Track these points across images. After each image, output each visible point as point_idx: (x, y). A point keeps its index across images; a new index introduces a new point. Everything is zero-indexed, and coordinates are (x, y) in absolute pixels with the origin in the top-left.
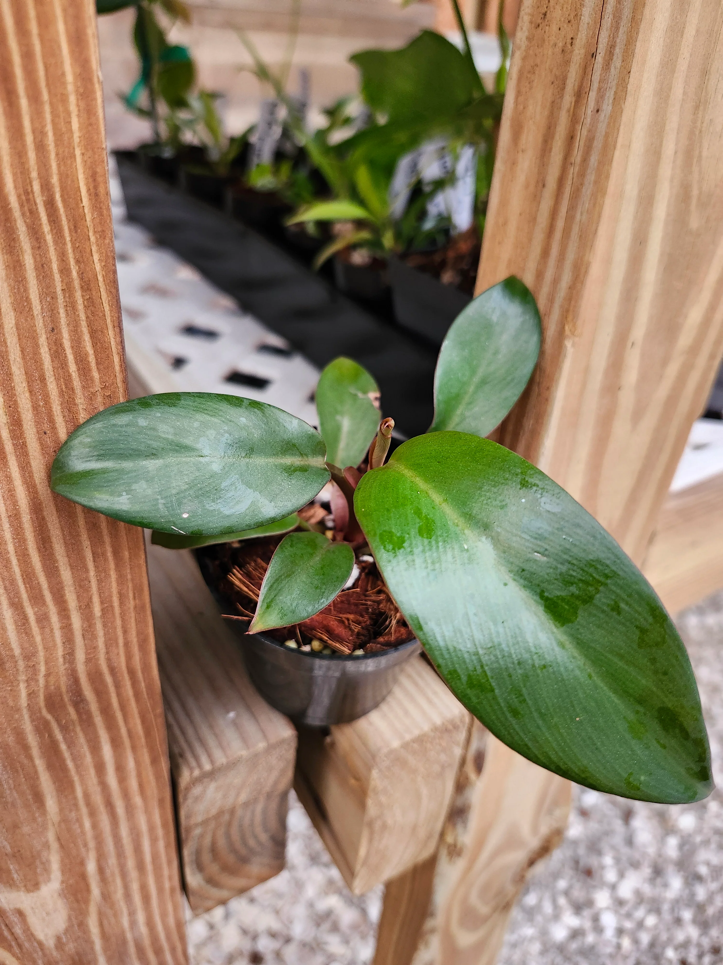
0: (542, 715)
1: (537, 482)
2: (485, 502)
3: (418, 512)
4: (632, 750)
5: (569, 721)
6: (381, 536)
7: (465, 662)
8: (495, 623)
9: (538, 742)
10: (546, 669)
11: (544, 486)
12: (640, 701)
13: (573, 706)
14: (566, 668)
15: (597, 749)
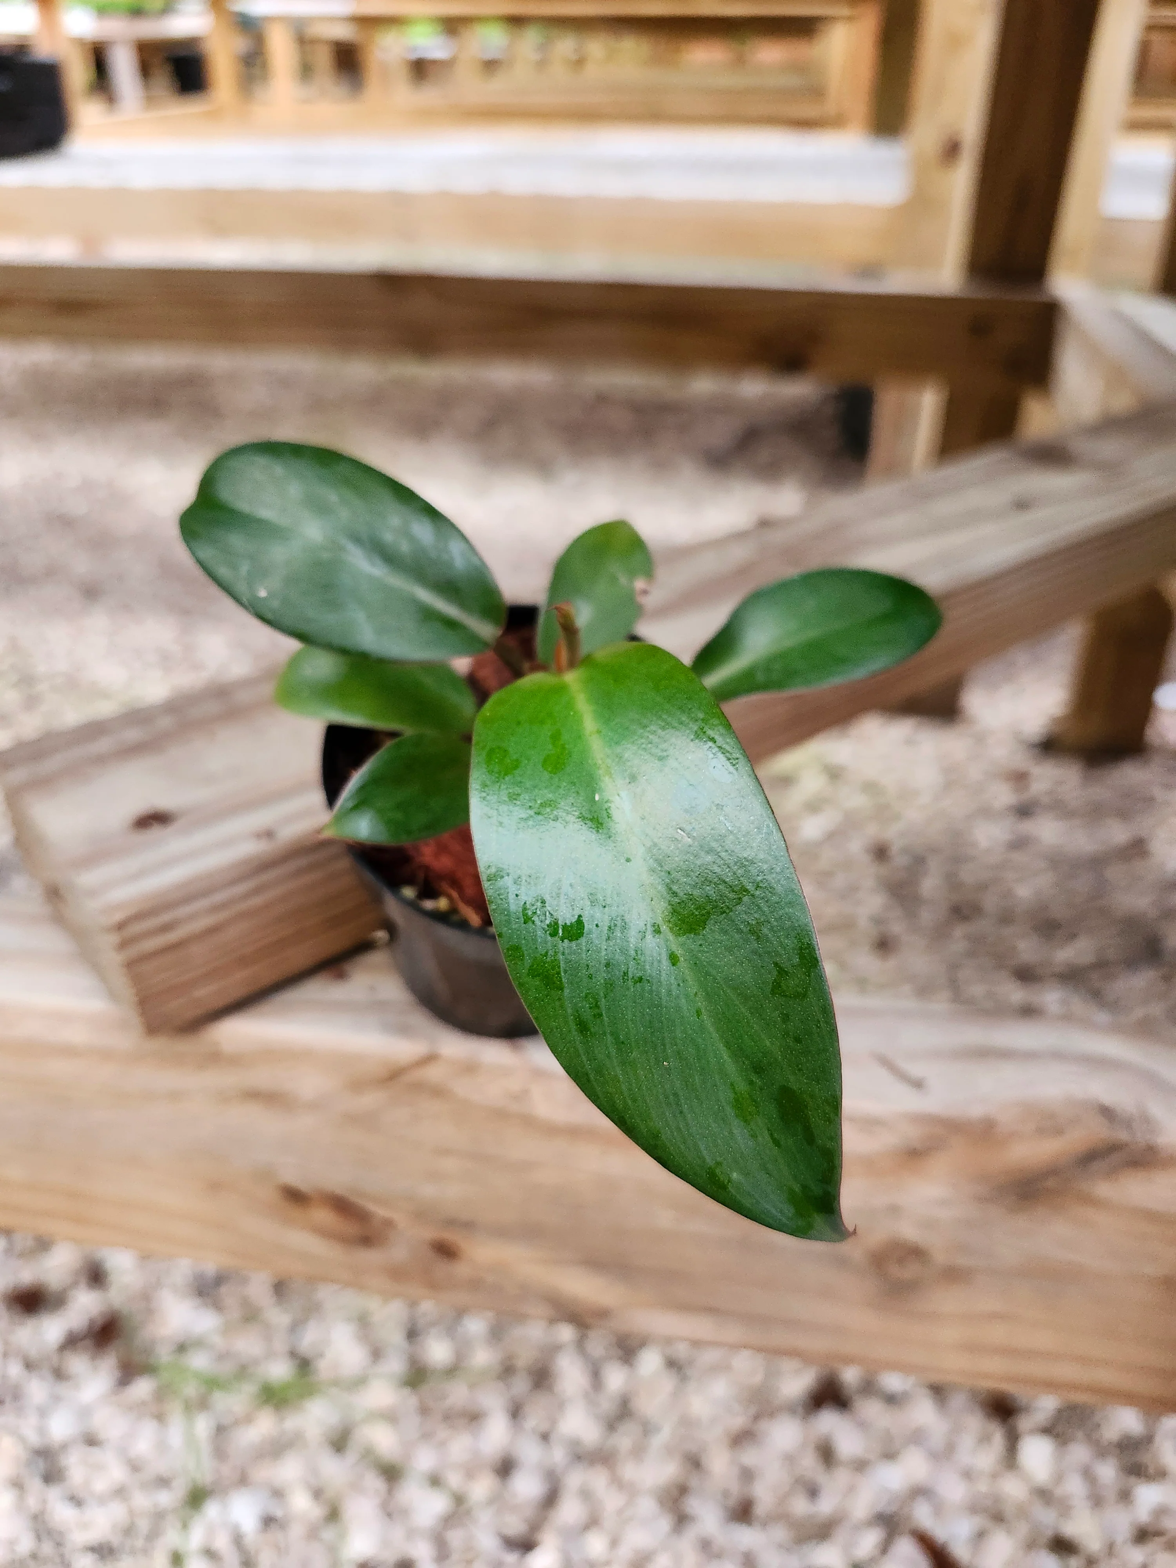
0: (620, 1044)
1: (716, 737)
2: (644, 746)
3: (555, 737)
4: (731, 1133)
5: (652, 1061)
6: (491, 752)
7: (535, 940)
8: (593, 903)
9: (602, 1076)
10: (641, 984)
11: (723, 745)
12: (758, 1069)
13: (664, 1045)
14: (669, 992)
15: (681, 1112)
